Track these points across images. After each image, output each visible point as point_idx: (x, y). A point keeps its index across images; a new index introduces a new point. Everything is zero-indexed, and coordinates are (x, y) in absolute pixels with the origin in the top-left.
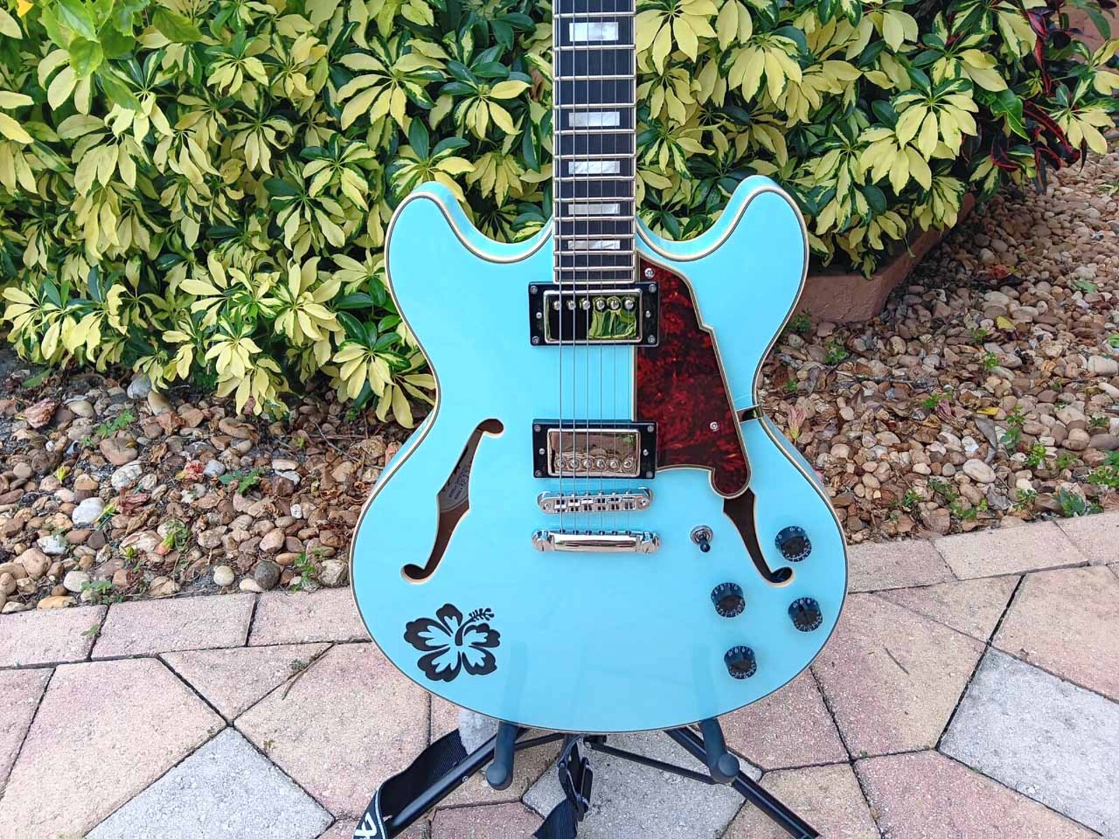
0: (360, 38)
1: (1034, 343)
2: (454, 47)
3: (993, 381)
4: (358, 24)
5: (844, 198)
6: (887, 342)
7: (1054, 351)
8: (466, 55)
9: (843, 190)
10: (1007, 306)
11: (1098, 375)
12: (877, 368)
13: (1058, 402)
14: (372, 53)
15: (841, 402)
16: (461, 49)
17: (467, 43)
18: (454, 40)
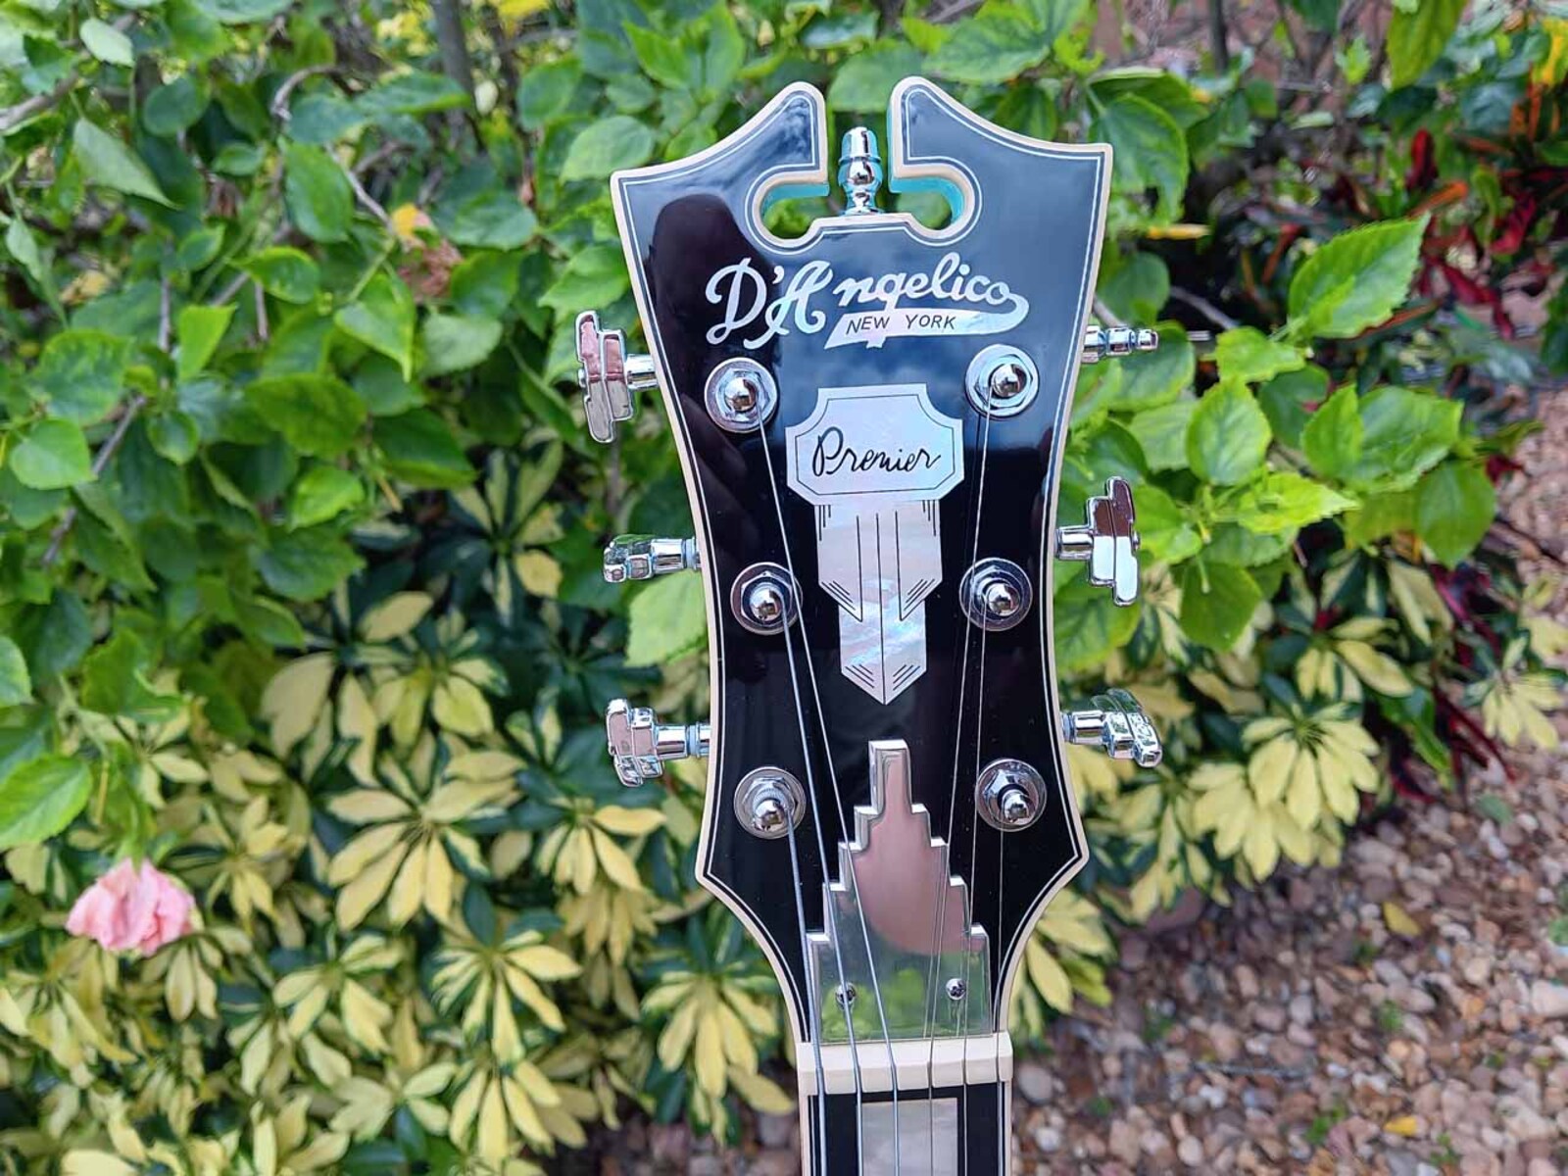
0: (361, 766)
1: (1443, 953)
2: (528, 741)
3: (1398, 1050)
4: (355, 742)
5: (1172, 864)
6: (1229, 976)
7: (1477, 972)
8: (550, 749)
9: (1169, 849)
10: (1392, 868)
11: (1548, 1020)
12: (1223, 1038)
13: (1499, 1087)
14: (386, 785)
15: (1177, 1121)
16: (540, 740)
17: (550, 726)
18: (528, 725)
